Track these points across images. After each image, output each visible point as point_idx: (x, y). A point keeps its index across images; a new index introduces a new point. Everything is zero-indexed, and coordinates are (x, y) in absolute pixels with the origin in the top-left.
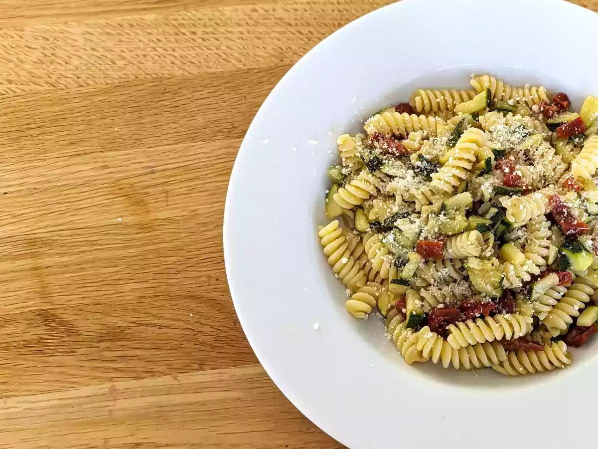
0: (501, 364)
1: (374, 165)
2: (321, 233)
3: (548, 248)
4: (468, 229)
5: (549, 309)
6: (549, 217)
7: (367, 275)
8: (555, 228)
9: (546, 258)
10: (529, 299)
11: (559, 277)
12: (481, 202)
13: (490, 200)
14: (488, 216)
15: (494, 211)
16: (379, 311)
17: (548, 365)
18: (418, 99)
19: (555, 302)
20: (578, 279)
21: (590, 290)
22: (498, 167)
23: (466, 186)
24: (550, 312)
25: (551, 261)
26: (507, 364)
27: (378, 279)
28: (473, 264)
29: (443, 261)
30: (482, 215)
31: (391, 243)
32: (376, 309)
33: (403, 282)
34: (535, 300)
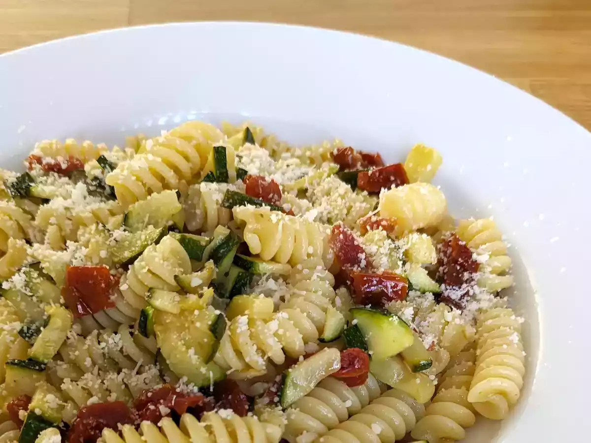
8: (342, 290)
9: (319, 325)
10: (280, 402)
11: (343, 356)
21: (408, 412)
25: (329, 334)
28: (163, 299)
31: (19, 291)
33: (32, 364)
34: (291, 406)
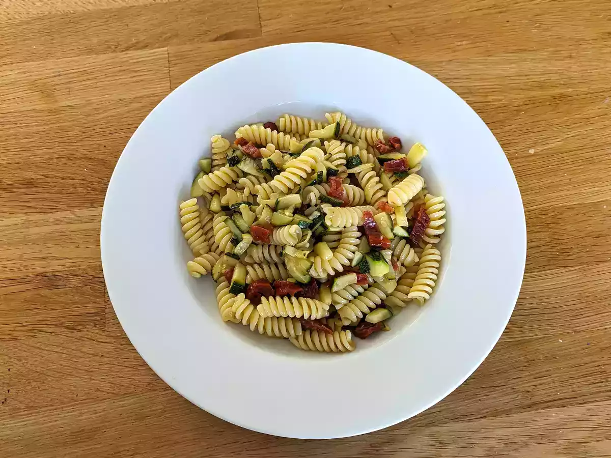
0: (297, 338)
1: (234, 162)
2: (182, 206)
3: (354, 253)
4: (291, 223)
5: (344, 302)
6: (361, 229)
7: (210, 246)
8: (364, 238)
9: (351, 260)
10: (330, 290)
11: (358, 278)
12: (309, 205)
13: (316, 205)
14: (311, 218)
15: (317, 214)
16: (212, 275)
17: (333, 347)
18: (282, 120)
19: (351, 298)
20: (375, 284)
21: (383, 296)
22: (328, 181)
23: (299, 189)
24: (345, 305)
25: (354, 263)
26: (301, 339)
27: (218, 251)
28: (289, 251)
29: (269, 246)
30: (307, 216)
32: (210, 273)
33: (234, 256)
34: (334, 293)
